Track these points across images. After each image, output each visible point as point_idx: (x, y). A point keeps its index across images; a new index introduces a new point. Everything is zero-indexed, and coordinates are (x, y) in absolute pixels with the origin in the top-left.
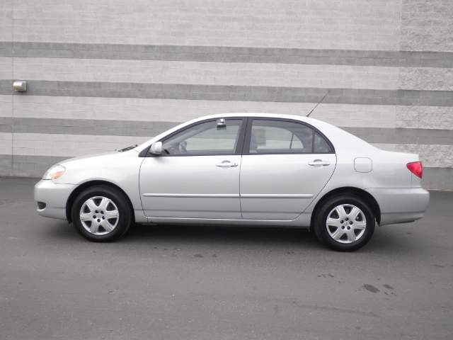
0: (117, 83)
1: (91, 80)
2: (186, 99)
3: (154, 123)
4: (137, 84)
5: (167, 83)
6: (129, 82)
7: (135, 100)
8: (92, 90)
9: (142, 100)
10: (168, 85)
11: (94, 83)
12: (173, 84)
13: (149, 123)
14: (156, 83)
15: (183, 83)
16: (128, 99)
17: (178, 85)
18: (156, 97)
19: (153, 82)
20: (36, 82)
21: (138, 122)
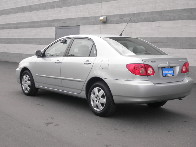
0: (148, 12)
1: (135, 12)
2: (188, 19)
3: (167, 38)
4: (159, 11)
5: (177, 9)
6: (155, 11)
7: (157, 22)
8: (135, 18)
9: (161, 22)
10: (177, 10)
11: (137, 13)
12: (181, 9)
13: (165, 38)
14: (170, 9)
15: (187, 8)
16: (153, 23)
17: (183, 10)
18: (170, 20)
19: (168, 9)
20: (110, 16)
21: (158, 38)
